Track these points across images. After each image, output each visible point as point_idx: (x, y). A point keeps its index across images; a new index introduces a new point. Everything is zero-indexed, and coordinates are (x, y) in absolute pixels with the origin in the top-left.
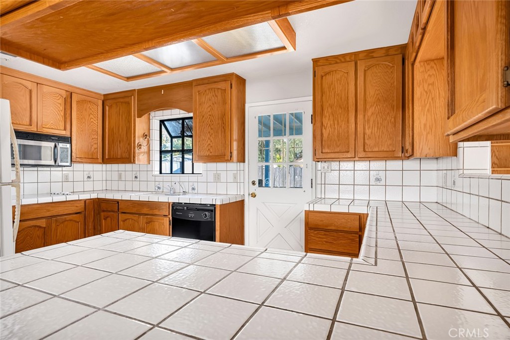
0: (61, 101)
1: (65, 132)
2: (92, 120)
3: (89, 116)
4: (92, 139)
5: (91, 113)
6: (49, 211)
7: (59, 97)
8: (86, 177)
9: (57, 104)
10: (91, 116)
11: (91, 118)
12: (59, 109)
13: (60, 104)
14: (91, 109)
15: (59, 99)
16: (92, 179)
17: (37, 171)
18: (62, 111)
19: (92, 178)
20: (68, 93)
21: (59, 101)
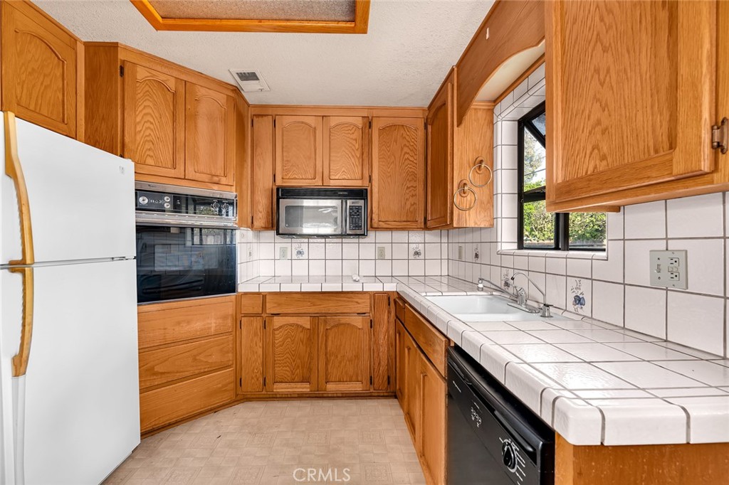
0: (357, 135)
1: (361, 181)
2: (407, 156)
3: (402, 149)
4: (408, 188)
5: (405, 145)
6: (314, 305)
7: (354, 129)
8: (412, 253)
9: (351, 141)
10: (406, 149)
11: (406, 153)
12: (353, 147)
13: (356, 140)
14: (405, 138)
15: (353, 133)
16: (422, 257)
17: (308, 243)
18: (357, 150)
19: (423, 254)
20: (365, 120)
21: (354, 136)
